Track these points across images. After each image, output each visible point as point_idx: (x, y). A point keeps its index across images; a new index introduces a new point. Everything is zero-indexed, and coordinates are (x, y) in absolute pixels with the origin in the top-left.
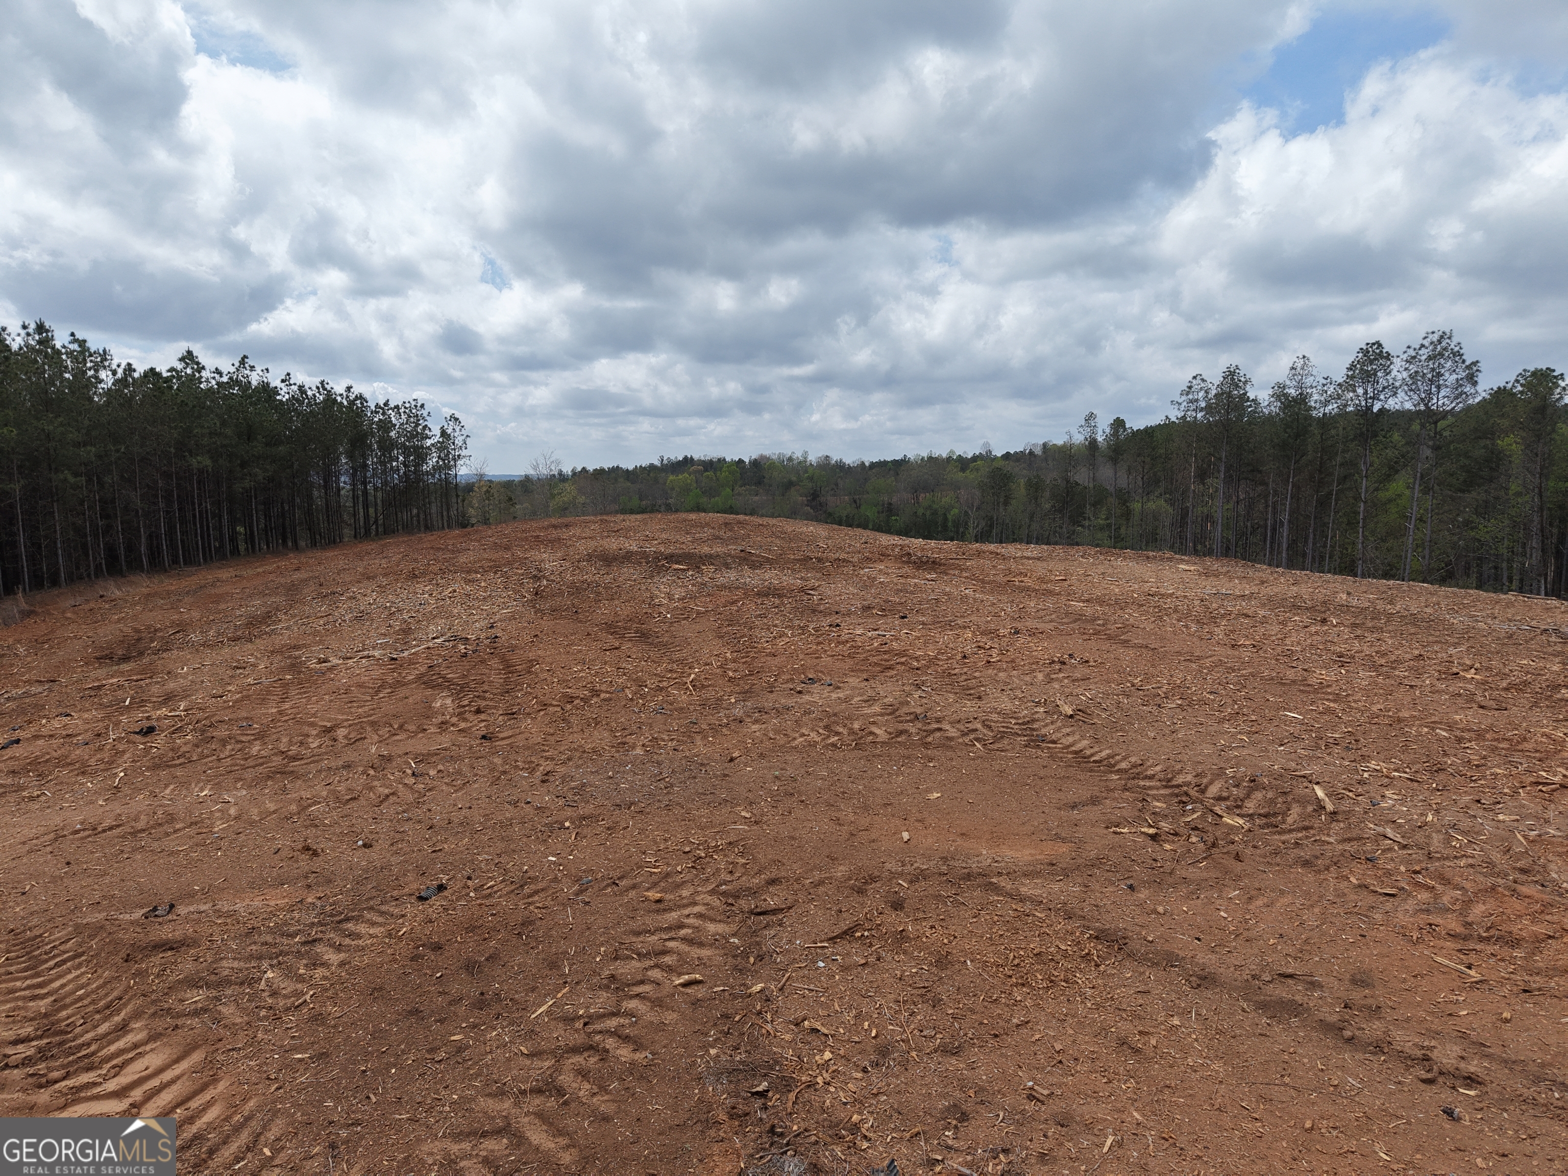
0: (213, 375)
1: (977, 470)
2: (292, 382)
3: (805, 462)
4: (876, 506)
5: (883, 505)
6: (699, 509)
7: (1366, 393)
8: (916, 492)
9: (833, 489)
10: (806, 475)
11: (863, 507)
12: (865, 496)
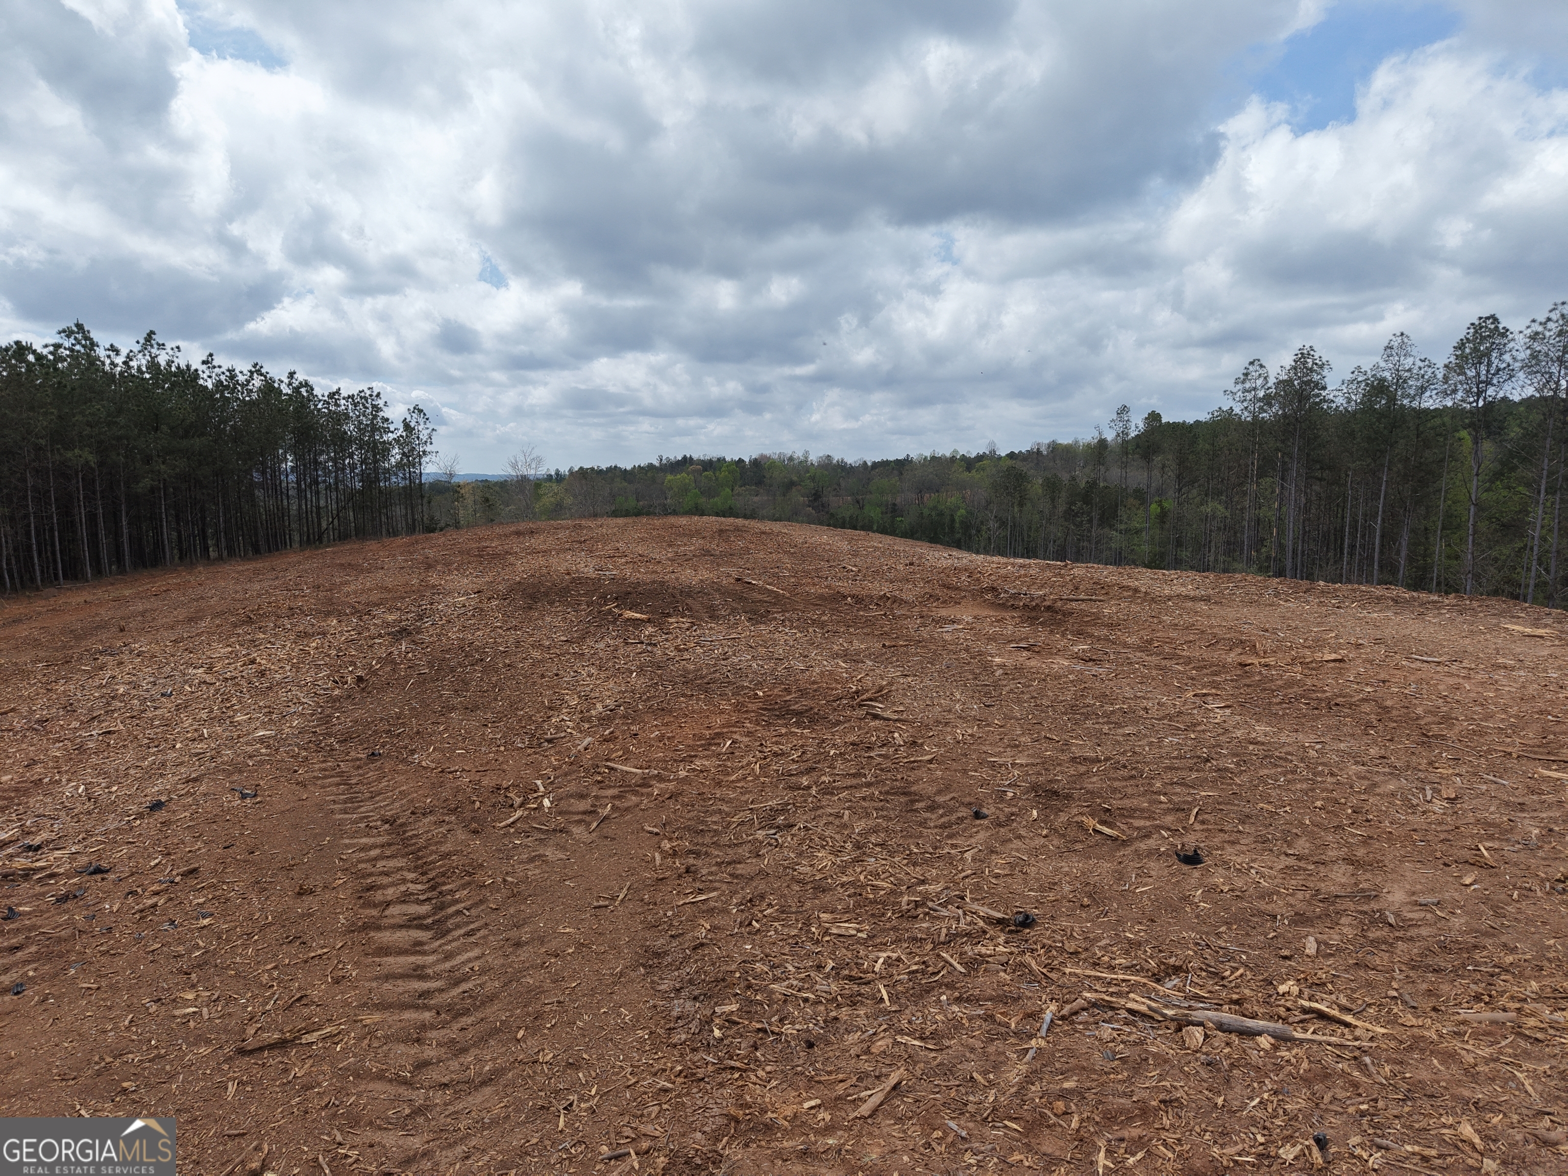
1: (983, 469)
3: (806, 461)
4: (879, 506)
5: (887, 505)
6: (699, 511)
7: (1478, 374)
8: (920, 492)
9: (835, 489)
10: (808, 475)
11: (866, 508)
12: (868, 497)
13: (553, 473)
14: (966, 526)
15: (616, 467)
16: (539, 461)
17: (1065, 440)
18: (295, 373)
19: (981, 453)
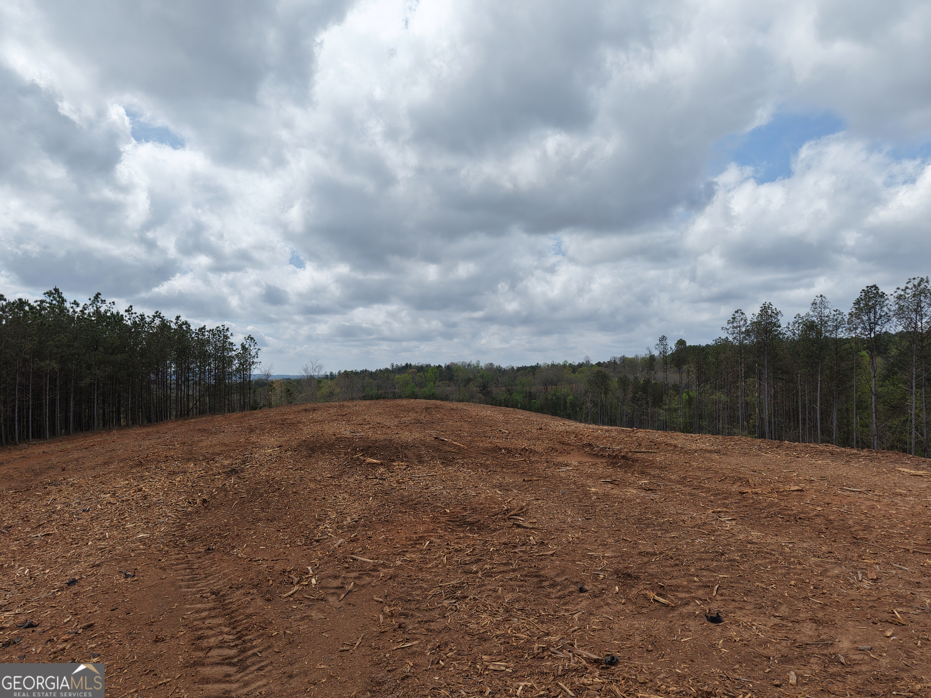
0: (72, 305)
1: (583, 372)
2: (133, 311)
3: (478, 366)
4: (521, 393)
5: (526, 393)
6: (414, 396)
7: (869, 319)
8: (546, 385)
9: (495, 383)
10: (479, 374)
11: (514, 394)
12: (515, 387)
13: (329, 374)
14: (574, 406)
15: (366, 370)
16: (321, 367)
17: (630, 355)
18: (180, 317)
19: (581, 362)
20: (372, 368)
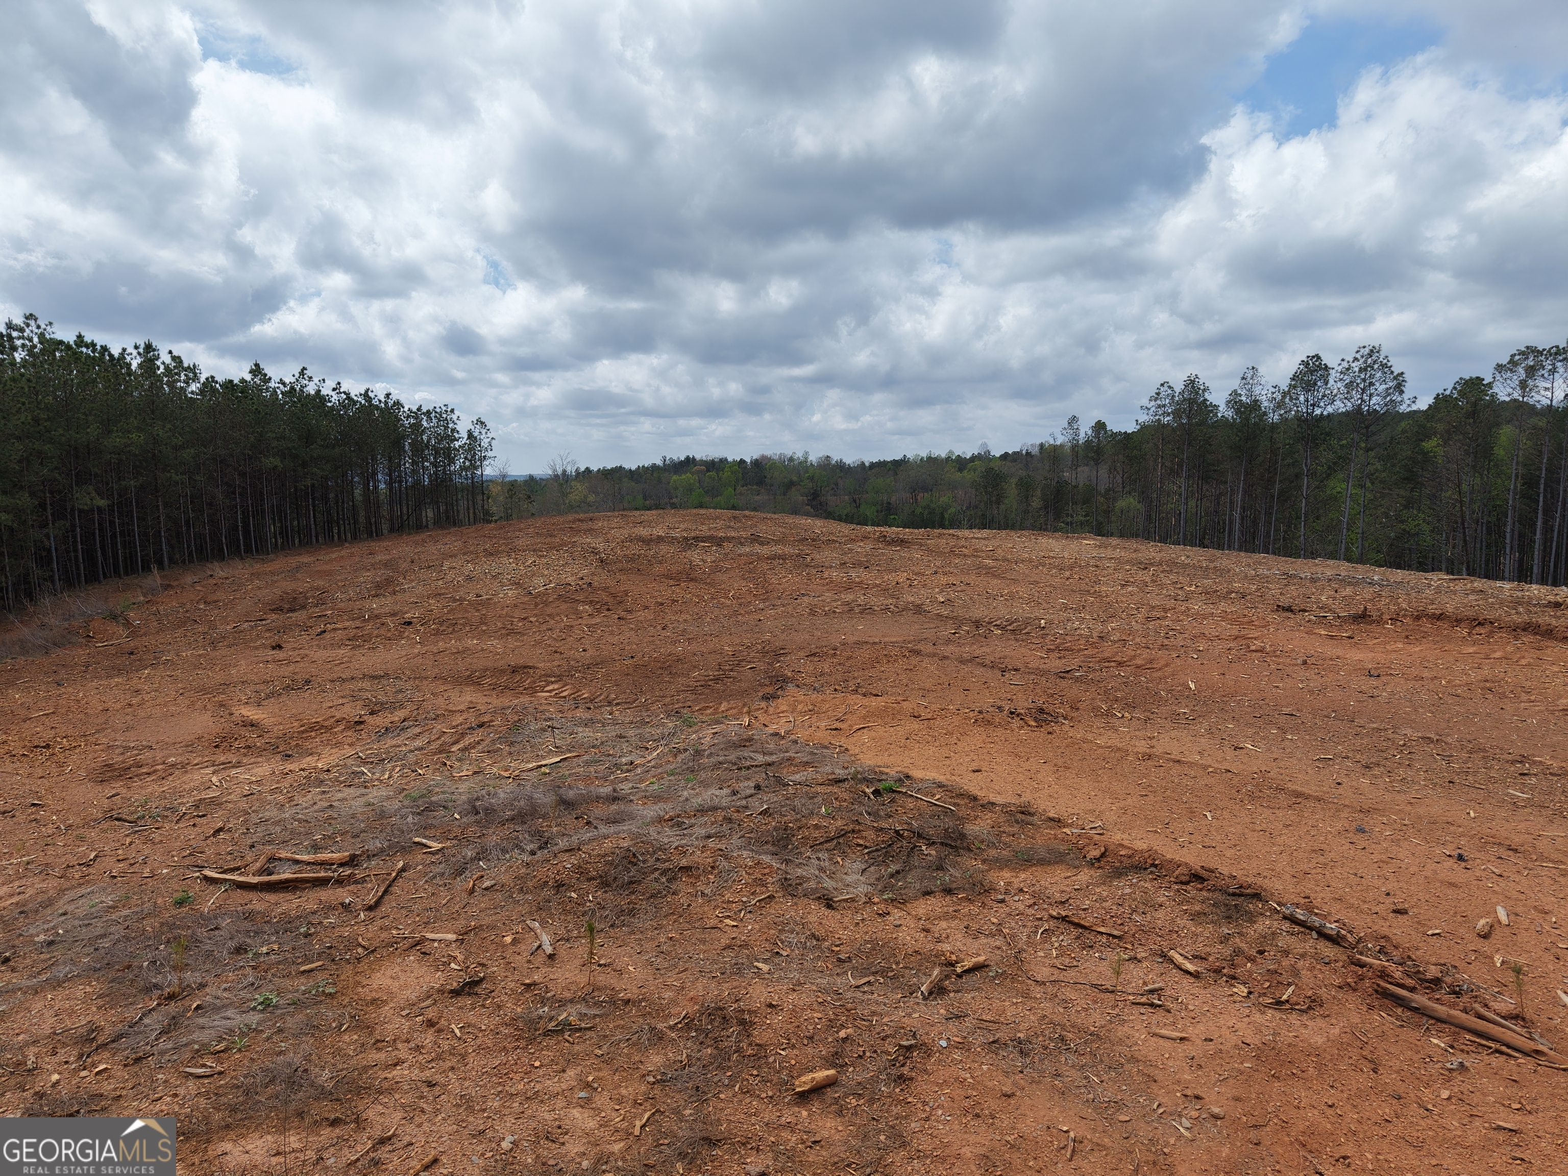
1: (974, 470)
3: (806, 461)
4: (875, 506)
5: (882, 505)
6: (705, 506)
7: (1307, 400)
8: (914, 491)
9: (833, 489)
10: (807, 475)
11: (862, 507)
12: (864, 496)
15: (620, 467)
19: (976, 454)
20: (631, 464)
